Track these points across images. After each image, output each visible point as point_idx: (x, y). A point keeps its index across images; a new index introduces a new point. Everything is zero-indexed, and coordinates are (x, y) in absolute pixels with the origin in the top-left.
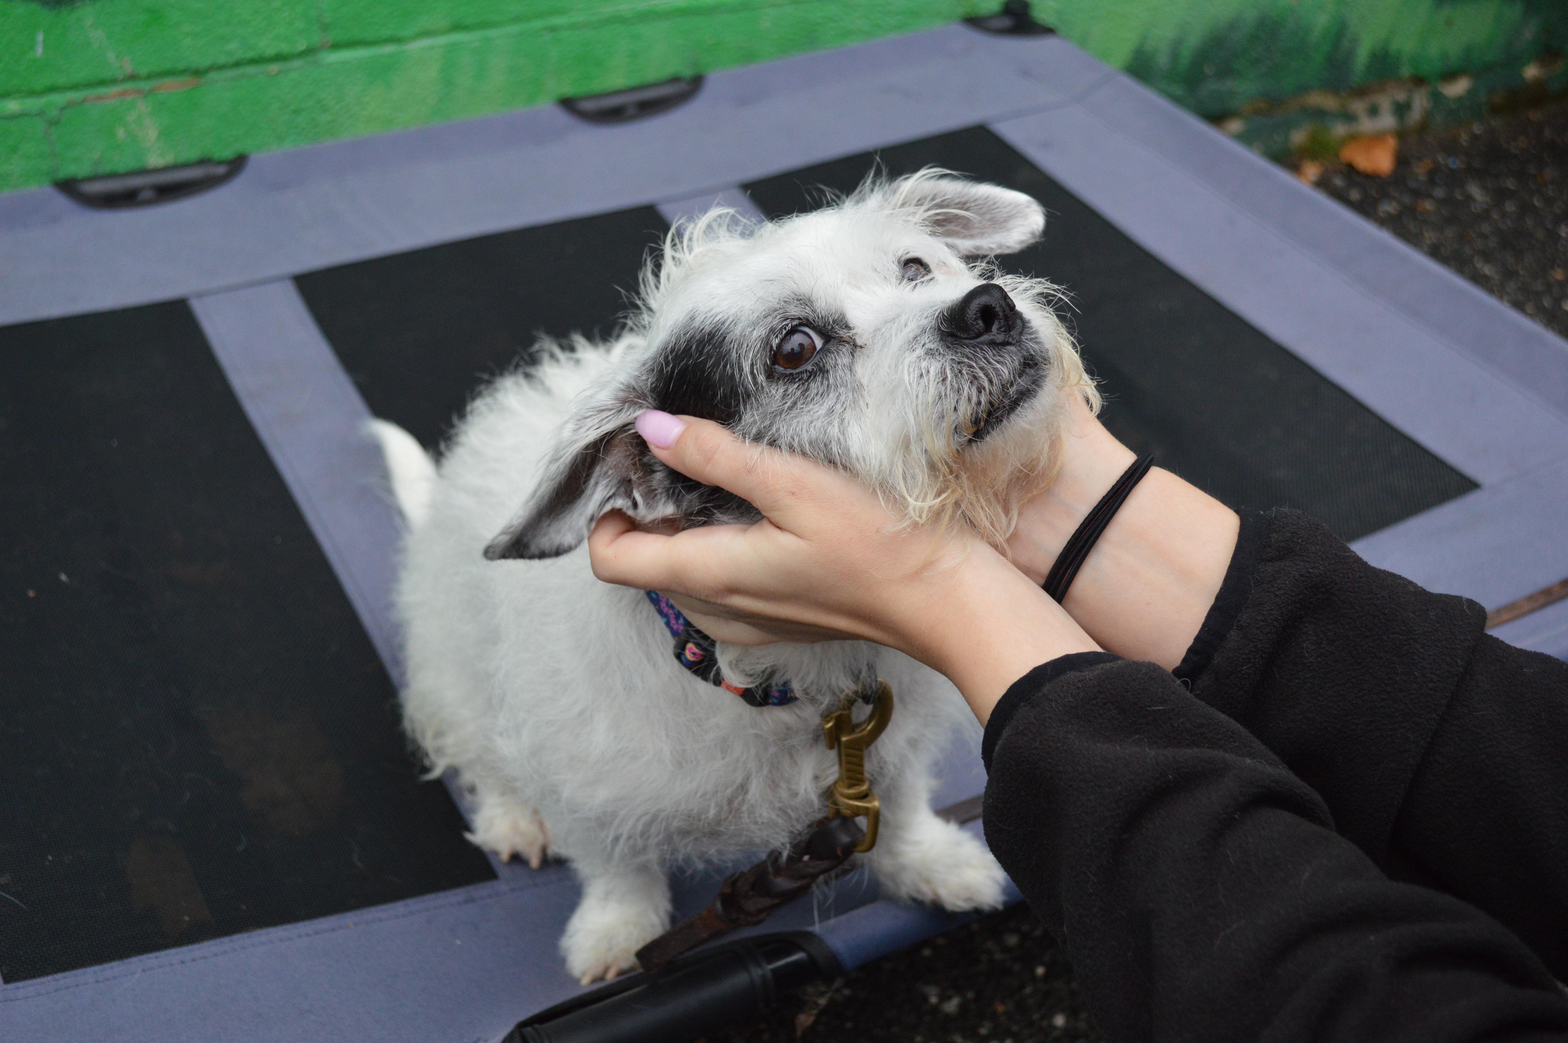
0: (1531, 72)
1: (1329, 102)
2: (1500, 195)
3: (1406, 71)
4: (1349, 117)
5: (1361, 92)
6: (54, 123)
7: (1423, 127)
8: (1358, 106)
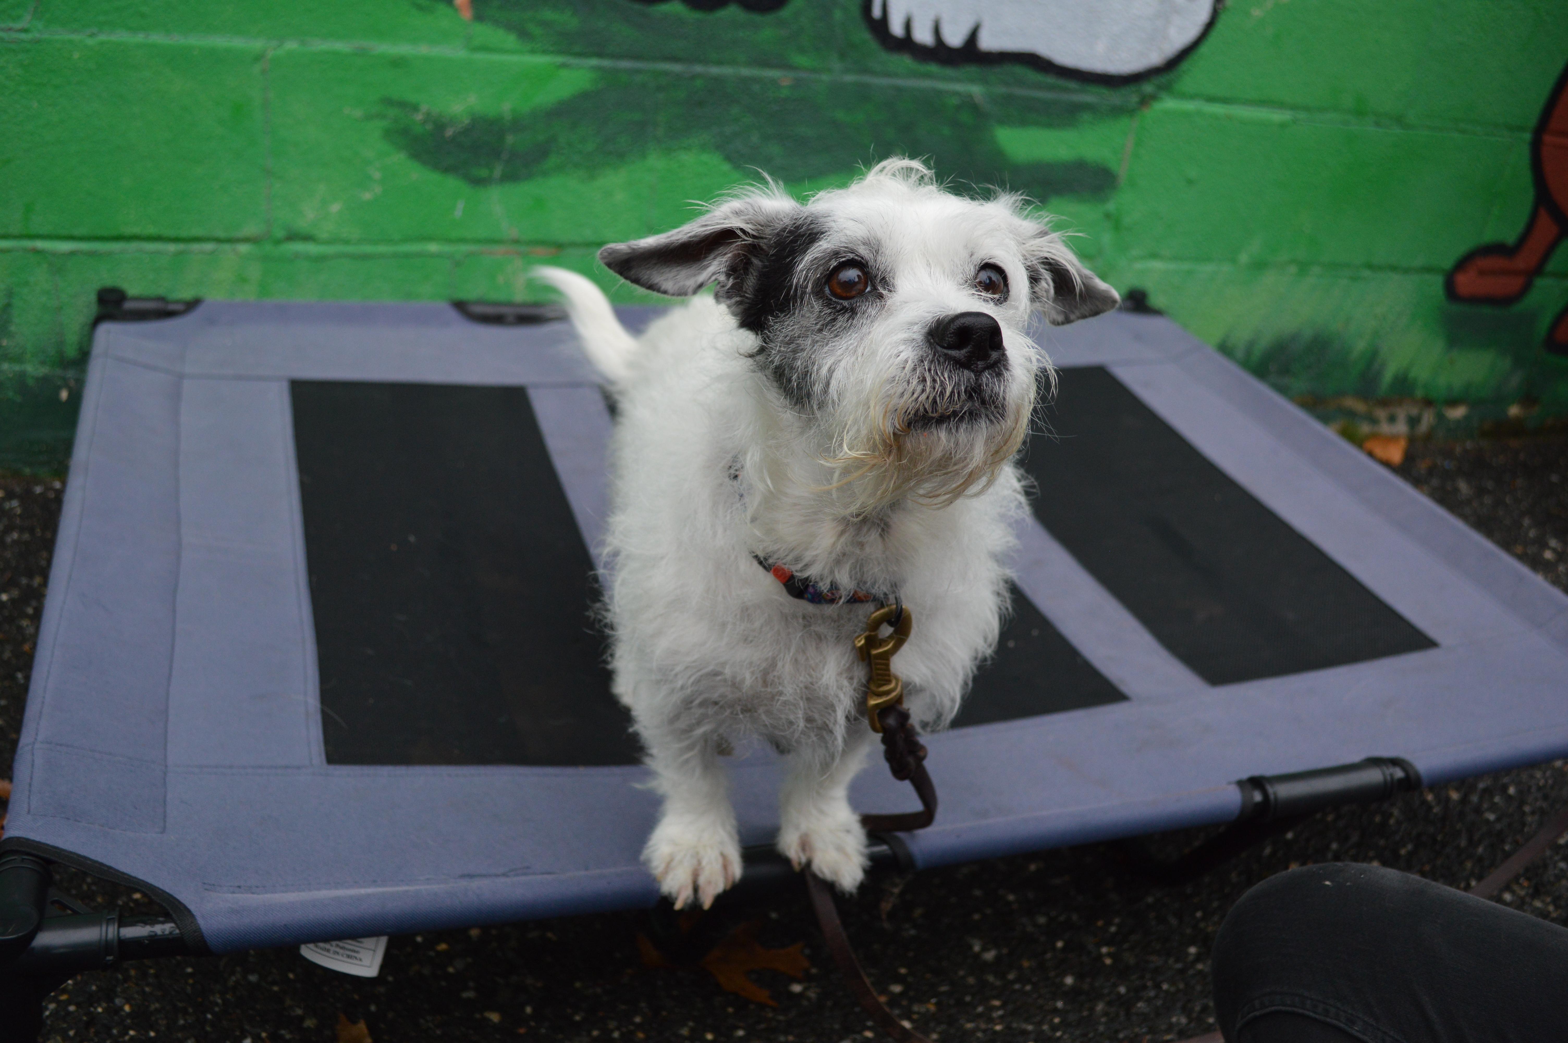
0: (1514, 411)
1: (1359, 407)
2: (1481, 491)
3: (1419, 393)
4: (1374, 421)
5: (1384, 403)
6: (457, 264)
7: (1429, 437)
8: (1381, 414)
